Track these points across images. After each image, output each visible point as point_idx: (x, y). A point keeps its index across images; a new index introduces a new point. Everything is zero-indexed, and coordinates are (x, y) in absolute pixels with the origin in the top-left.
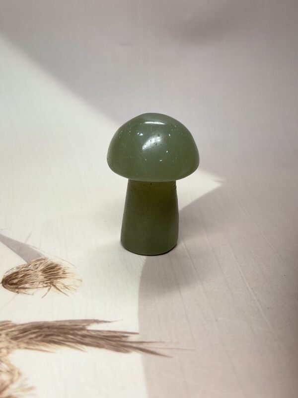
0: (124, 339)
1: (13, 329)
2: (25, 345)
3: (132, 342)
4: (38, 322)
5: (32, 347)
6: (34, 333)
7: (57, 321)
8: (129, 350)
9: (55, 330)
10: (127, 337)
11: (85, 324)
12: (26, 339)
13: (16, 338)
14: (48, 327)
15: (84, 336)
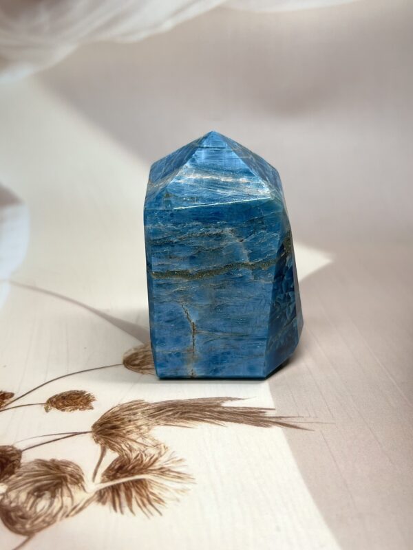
0: (261, 415)
1: (148, 408)
2: (165, 422)
3: (270, 417)
4: (171, 401)
5: (171, 424)
6: (170, 411)
8: (269, 424)
9: (191, 408)
10: (264, 412)
11: (218, 402)
12: (164, 416)
13: (154, 416)
14: (183, 405)
15: (221, 413)
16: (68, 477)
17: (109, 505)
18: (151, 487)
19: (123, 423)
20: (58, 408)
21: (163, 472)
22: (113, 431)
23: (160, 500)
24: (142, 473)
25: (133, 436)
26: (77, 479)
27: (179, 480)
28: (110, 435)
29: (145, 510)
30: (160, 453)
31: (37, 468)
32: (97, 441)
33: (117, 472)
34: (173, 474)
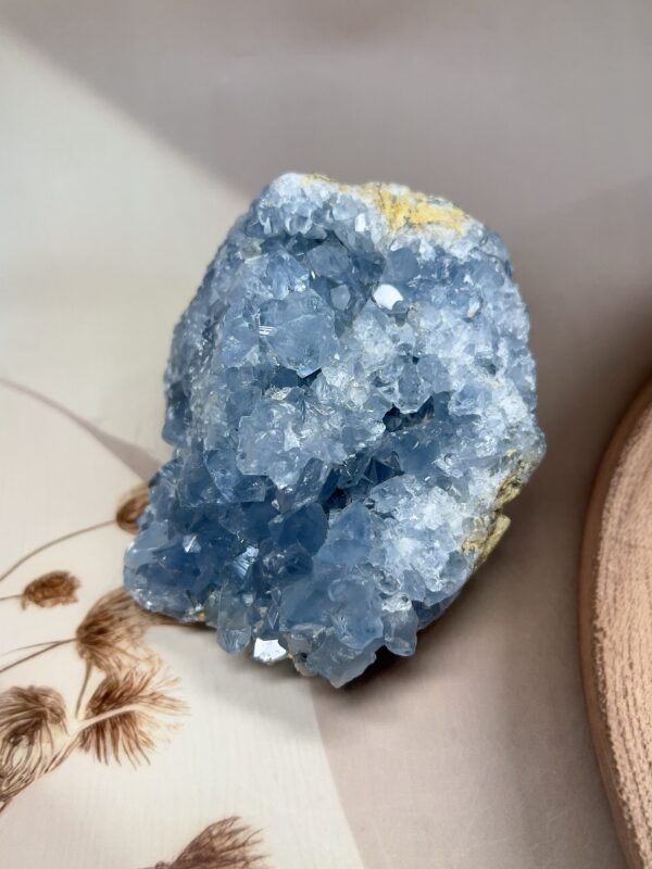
16: (48, 712)
17: (93, 749)
18: (141, 722)
19: (112, 624)
20: (37, 602)
21: (155, 699)
22: (100, 637)
23: (149, 743)
24: (131, 703)
25: (123, 644)
26: (58, 715)
27: (172, 711)
28: (97, 643)
29: (132, 758)
30: (152, 670)
31: (14, 701)
32: (82, 654)
33: (103, 702)
34: (166, 702)
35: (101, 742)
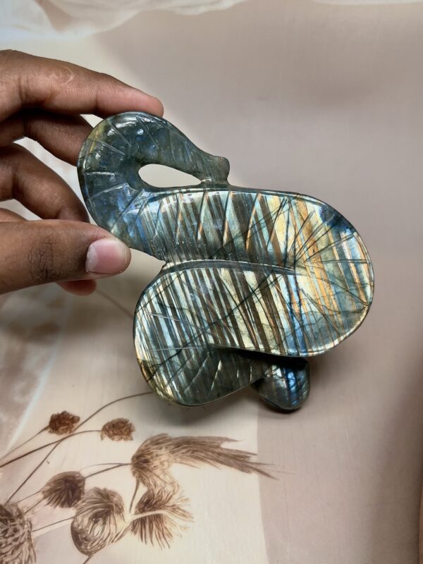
0: (246, 459)
1: (169, 443)
2: (178, 460)
3: (252, 463)
4: (187, 437)
5: (185, 462)
6: (185, 448)
7: (200, 437)
8: (251, 470)
9: (199, 446)
10: (248, 457)
11: (219, 442)
12: (179, 454)
13: (173, 452)
14: (194, 443)
15: (219, 454)
16: (114, 506)
17: (138, 533)
18: (166, 522)
19: (152, 458)
20: (110, 436)
21: (174, 509)
22: (145, 465)
23: (170, 535)
24: (161, 509)
25: (158, 472)
26: (120, 509)
27: (184, 518)
28: (143, 468)
29: (160, 542)
30: (174, 491)
31: (95, 496)
32: (134, 473)
33: (145, 505)
34: (180, 512)
35: (143, 530)
